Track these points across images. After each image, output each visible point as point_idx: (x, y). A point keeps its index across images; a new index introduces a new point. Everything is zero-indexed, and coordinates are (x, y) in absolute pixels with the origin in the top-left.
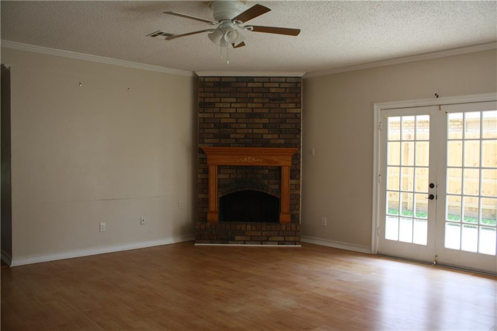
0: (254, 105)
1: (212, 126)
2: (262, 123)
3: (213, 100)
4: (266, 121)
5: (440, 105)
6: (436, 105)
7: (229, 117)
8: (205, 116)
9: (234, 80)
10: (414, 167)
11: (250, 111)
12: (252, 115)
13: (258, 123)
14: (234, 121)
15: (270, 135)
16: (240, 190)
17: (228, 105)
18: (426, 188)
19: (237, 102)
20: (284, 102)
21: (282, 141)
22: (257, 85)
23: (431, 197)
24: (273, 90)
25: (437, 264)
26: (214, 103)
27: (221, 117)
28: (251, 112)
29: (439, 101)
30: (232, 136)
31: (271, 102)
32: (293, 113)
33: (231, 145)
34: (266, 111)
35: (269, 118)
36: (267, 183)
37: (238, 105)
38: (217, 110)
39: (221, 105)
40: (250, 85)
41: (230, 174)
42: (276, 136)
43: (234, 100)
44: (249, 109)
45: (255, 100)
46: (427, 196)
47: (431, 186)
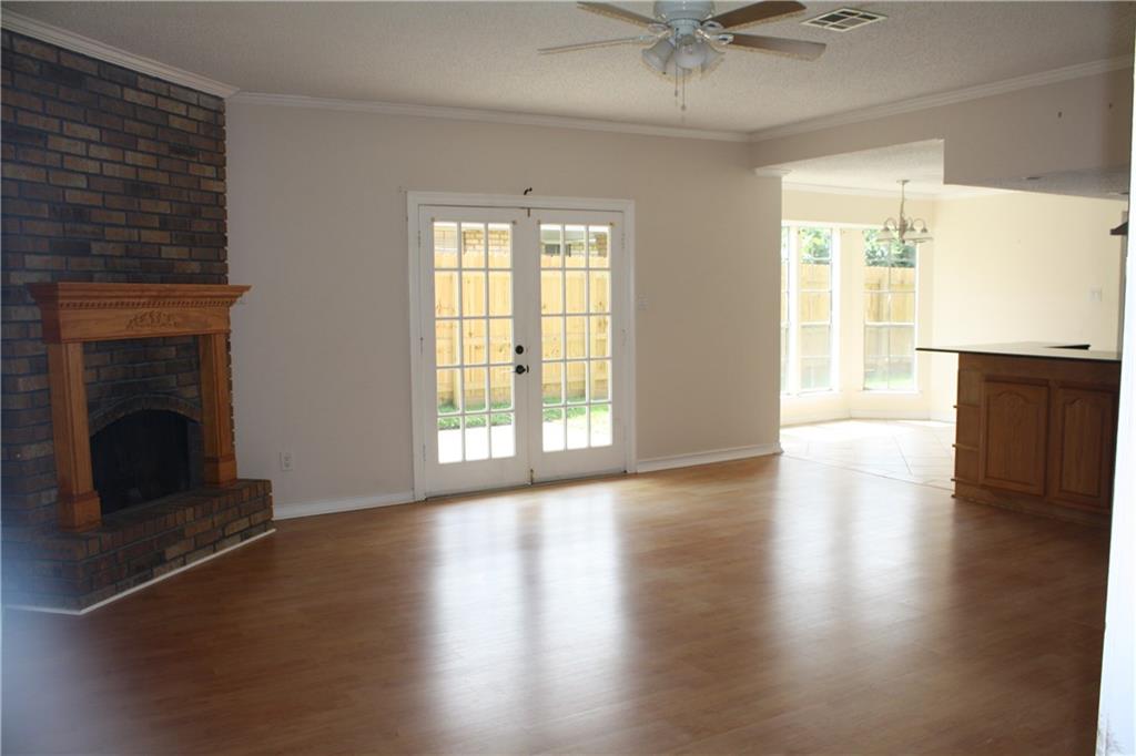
0: (139, 159)
1: (45, 210)
2: (158, 214)
3: (39, 123)
4: (164, 207)
5: (529, 209)
6: (523, 208)
7: (85, 186)
8: (24, 174)
9: (93, 69)
10: (488, 317)
11: (130, 174)
12: (136, 188)
13: (148, 213)
14: (96, 199)
15: (174, 249)
16: (123, 414)
17: (80, 148)
18: (509, 356)
19: (100, 143)
20: (195, 160)
21: (195, 267)
22: (144, 99)
23: (520, 370)
24: (176, 123)
25: (532, 484)
26: (42, 135)
27: (64, 184)
28: (133, 177)
29: (529, 201)
30: (96, 248)
31: (172, 155)
32: (212, 192)
33: (97, 276)
34: (163, 178)
35: (170, 201)
36: (174, 384)
37: (105, 153)
38: (53, 159)
39: (64, 145)
40: (130, 95)
41: (98, 367)
42: (183, 252)
43: (94, 134)
44: (128, 168)
45: (142, 144)
46: (512, 369)
47: (519, 350)
